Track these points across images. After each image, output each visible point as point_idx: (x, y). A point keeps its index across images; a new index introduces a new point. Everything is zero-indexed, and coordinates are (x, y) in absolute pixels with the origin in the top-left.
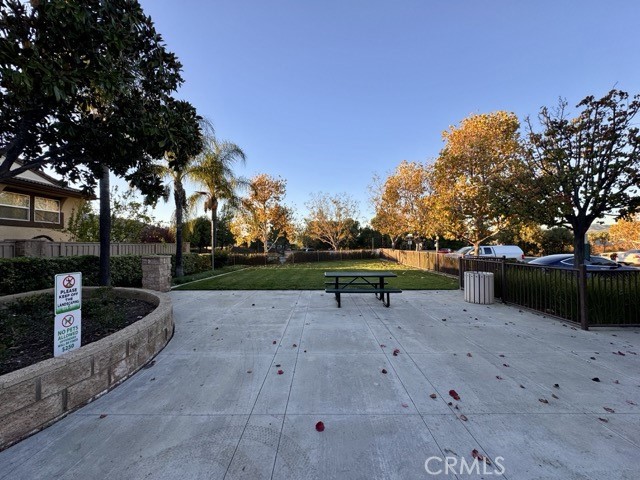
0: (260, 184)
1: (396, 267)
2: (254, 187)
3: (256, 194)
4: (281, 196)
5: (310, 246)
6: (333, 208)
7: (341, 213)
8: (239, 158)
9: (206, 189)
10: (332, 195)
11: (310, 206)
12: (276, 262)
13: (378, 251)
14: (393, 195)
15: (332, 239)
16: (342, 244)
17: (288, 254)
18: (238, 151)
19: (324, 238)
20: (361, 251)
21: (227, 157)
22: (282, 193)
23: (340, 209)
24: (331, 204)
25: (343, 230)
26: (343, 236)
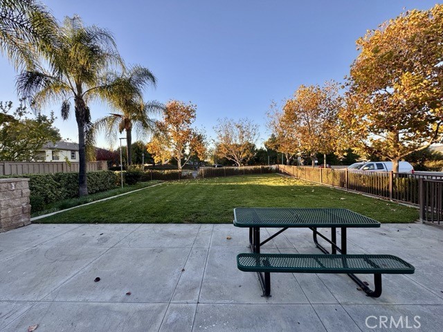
0: (172, 108)
1: (298, 183)
2: (167, 111)
3: (169, 117)
4: (192, 120)
5: (219, 163)
6: (237, 131)
7: (244, 135)
8: (149, 82)
9: (121, 112)
10: (236, 121)
11: (218, 130)
12: (189, 177)
13: (274, 167)
14: (291, 116)
15: (236, 158)
16: (244, 162)
17: (202, 169)
18: (147, 74)
19: (229, 156)
20: (260, 167)
21: (139, 81)
22: (193, 117)
23: (243, 132)
24: (235, 128)
25: (245, 150)
26: (245, 155)
